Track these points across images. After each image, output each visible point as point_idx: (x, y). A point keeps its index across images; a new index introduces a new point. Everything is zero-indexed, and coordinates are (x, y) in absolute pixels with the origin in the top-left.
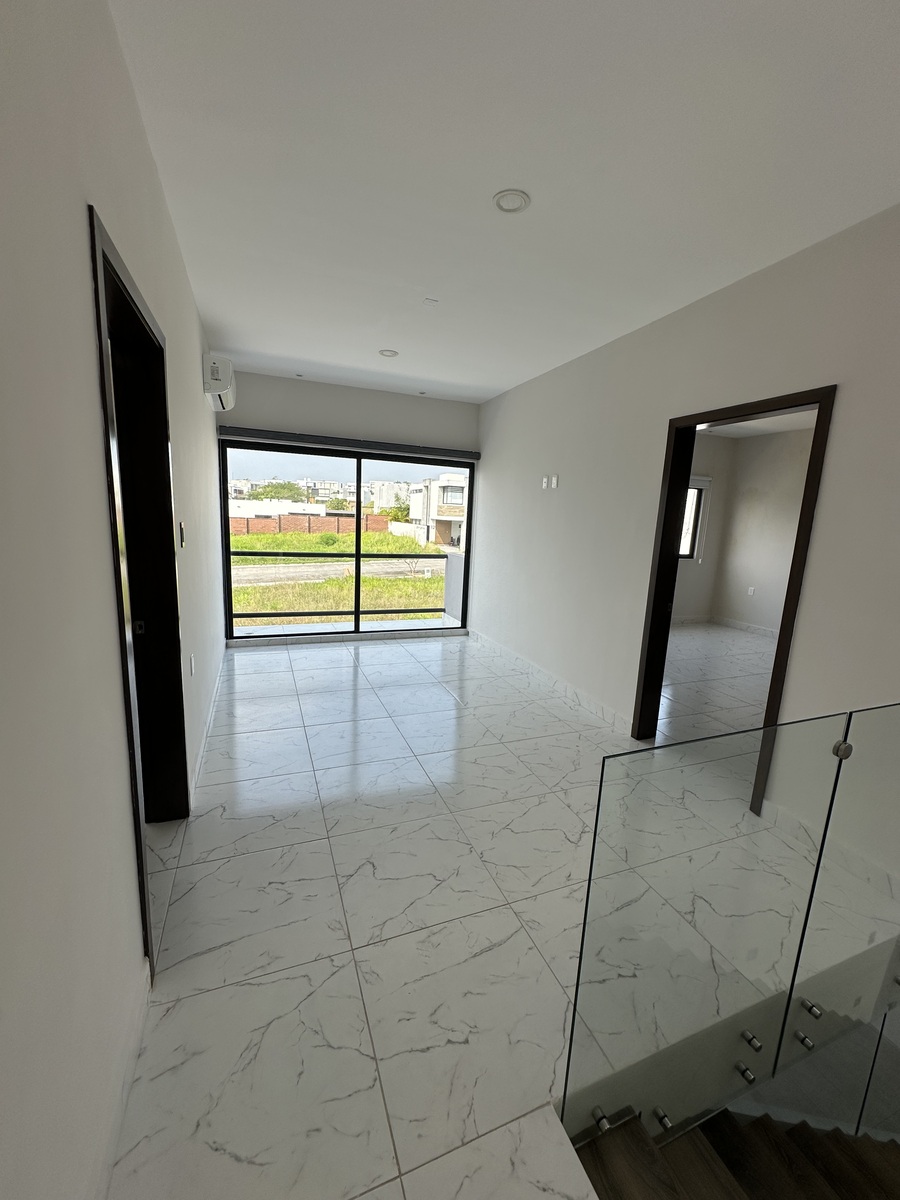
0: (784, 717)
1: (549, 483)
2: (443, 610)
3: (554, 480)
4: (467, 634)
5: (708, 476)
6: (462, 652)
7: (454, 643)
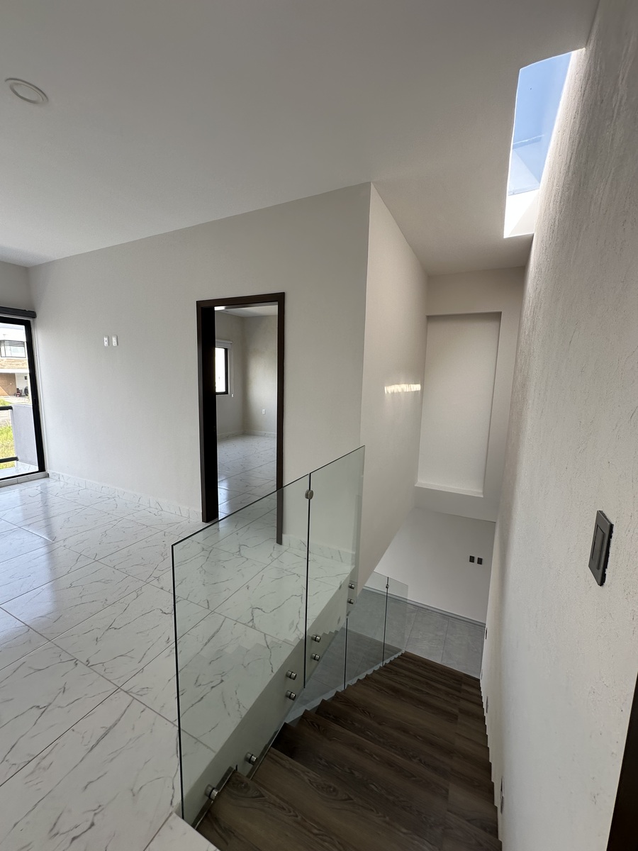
0: (286, 482)
1: (110, 341)
2: (16, 459)
3: (114, 340)
4: (48, 476)
5: (230, 340)
6: (44, 493)
7: (35, 487)
